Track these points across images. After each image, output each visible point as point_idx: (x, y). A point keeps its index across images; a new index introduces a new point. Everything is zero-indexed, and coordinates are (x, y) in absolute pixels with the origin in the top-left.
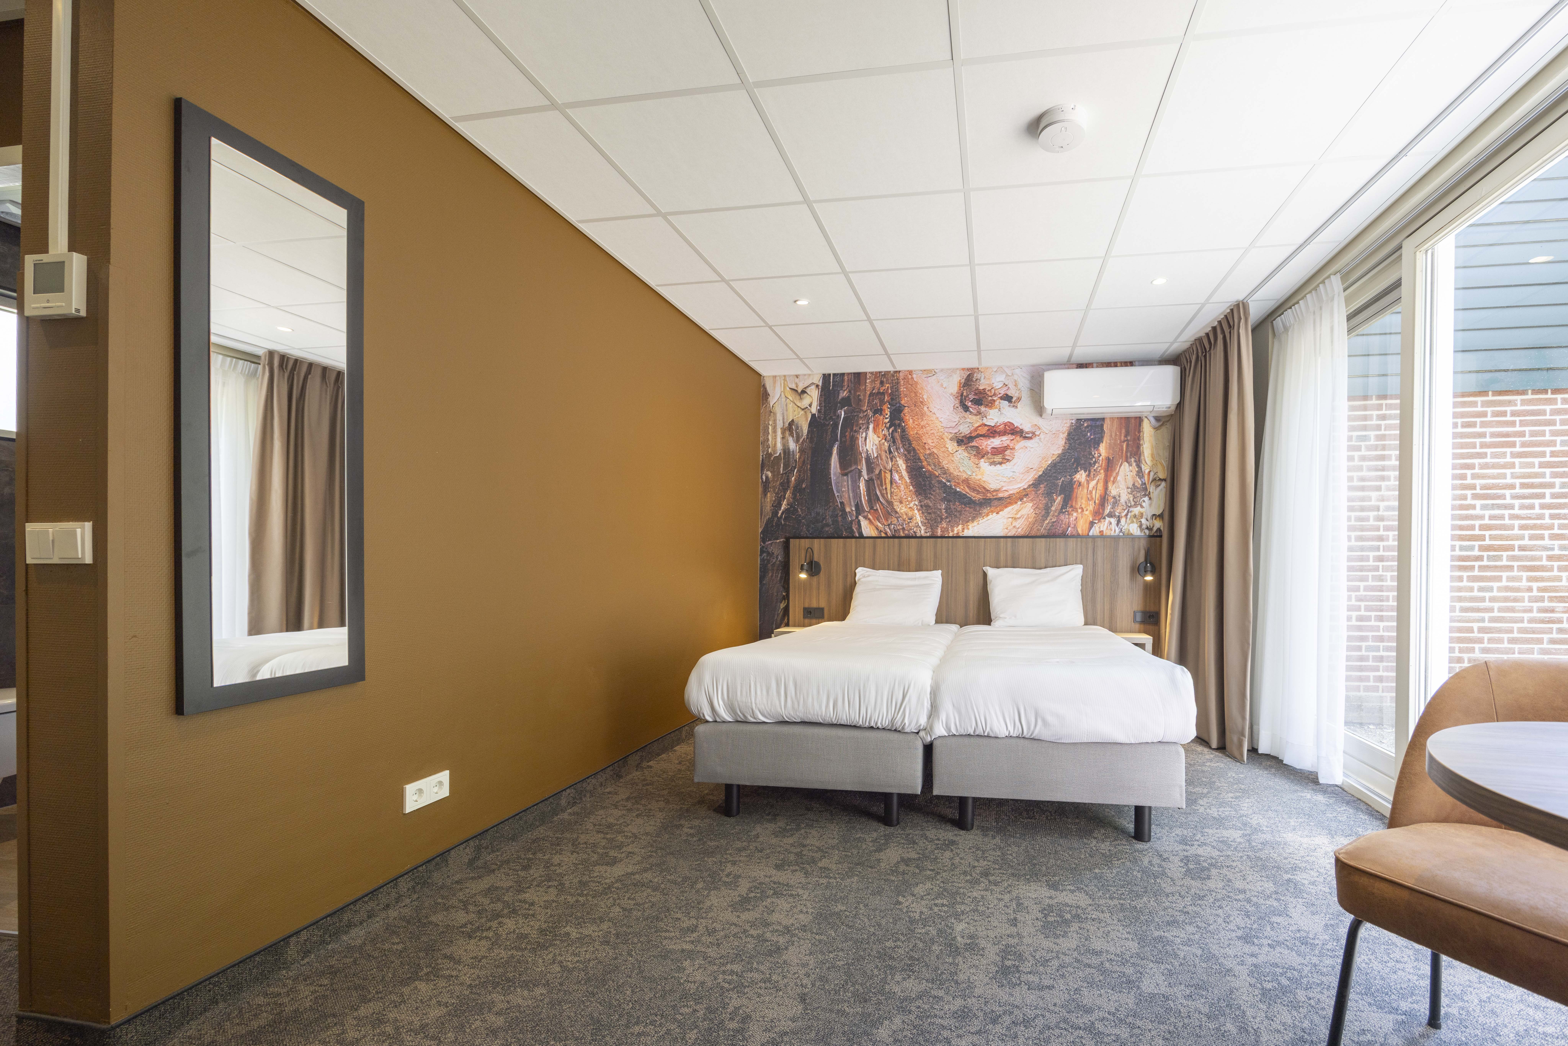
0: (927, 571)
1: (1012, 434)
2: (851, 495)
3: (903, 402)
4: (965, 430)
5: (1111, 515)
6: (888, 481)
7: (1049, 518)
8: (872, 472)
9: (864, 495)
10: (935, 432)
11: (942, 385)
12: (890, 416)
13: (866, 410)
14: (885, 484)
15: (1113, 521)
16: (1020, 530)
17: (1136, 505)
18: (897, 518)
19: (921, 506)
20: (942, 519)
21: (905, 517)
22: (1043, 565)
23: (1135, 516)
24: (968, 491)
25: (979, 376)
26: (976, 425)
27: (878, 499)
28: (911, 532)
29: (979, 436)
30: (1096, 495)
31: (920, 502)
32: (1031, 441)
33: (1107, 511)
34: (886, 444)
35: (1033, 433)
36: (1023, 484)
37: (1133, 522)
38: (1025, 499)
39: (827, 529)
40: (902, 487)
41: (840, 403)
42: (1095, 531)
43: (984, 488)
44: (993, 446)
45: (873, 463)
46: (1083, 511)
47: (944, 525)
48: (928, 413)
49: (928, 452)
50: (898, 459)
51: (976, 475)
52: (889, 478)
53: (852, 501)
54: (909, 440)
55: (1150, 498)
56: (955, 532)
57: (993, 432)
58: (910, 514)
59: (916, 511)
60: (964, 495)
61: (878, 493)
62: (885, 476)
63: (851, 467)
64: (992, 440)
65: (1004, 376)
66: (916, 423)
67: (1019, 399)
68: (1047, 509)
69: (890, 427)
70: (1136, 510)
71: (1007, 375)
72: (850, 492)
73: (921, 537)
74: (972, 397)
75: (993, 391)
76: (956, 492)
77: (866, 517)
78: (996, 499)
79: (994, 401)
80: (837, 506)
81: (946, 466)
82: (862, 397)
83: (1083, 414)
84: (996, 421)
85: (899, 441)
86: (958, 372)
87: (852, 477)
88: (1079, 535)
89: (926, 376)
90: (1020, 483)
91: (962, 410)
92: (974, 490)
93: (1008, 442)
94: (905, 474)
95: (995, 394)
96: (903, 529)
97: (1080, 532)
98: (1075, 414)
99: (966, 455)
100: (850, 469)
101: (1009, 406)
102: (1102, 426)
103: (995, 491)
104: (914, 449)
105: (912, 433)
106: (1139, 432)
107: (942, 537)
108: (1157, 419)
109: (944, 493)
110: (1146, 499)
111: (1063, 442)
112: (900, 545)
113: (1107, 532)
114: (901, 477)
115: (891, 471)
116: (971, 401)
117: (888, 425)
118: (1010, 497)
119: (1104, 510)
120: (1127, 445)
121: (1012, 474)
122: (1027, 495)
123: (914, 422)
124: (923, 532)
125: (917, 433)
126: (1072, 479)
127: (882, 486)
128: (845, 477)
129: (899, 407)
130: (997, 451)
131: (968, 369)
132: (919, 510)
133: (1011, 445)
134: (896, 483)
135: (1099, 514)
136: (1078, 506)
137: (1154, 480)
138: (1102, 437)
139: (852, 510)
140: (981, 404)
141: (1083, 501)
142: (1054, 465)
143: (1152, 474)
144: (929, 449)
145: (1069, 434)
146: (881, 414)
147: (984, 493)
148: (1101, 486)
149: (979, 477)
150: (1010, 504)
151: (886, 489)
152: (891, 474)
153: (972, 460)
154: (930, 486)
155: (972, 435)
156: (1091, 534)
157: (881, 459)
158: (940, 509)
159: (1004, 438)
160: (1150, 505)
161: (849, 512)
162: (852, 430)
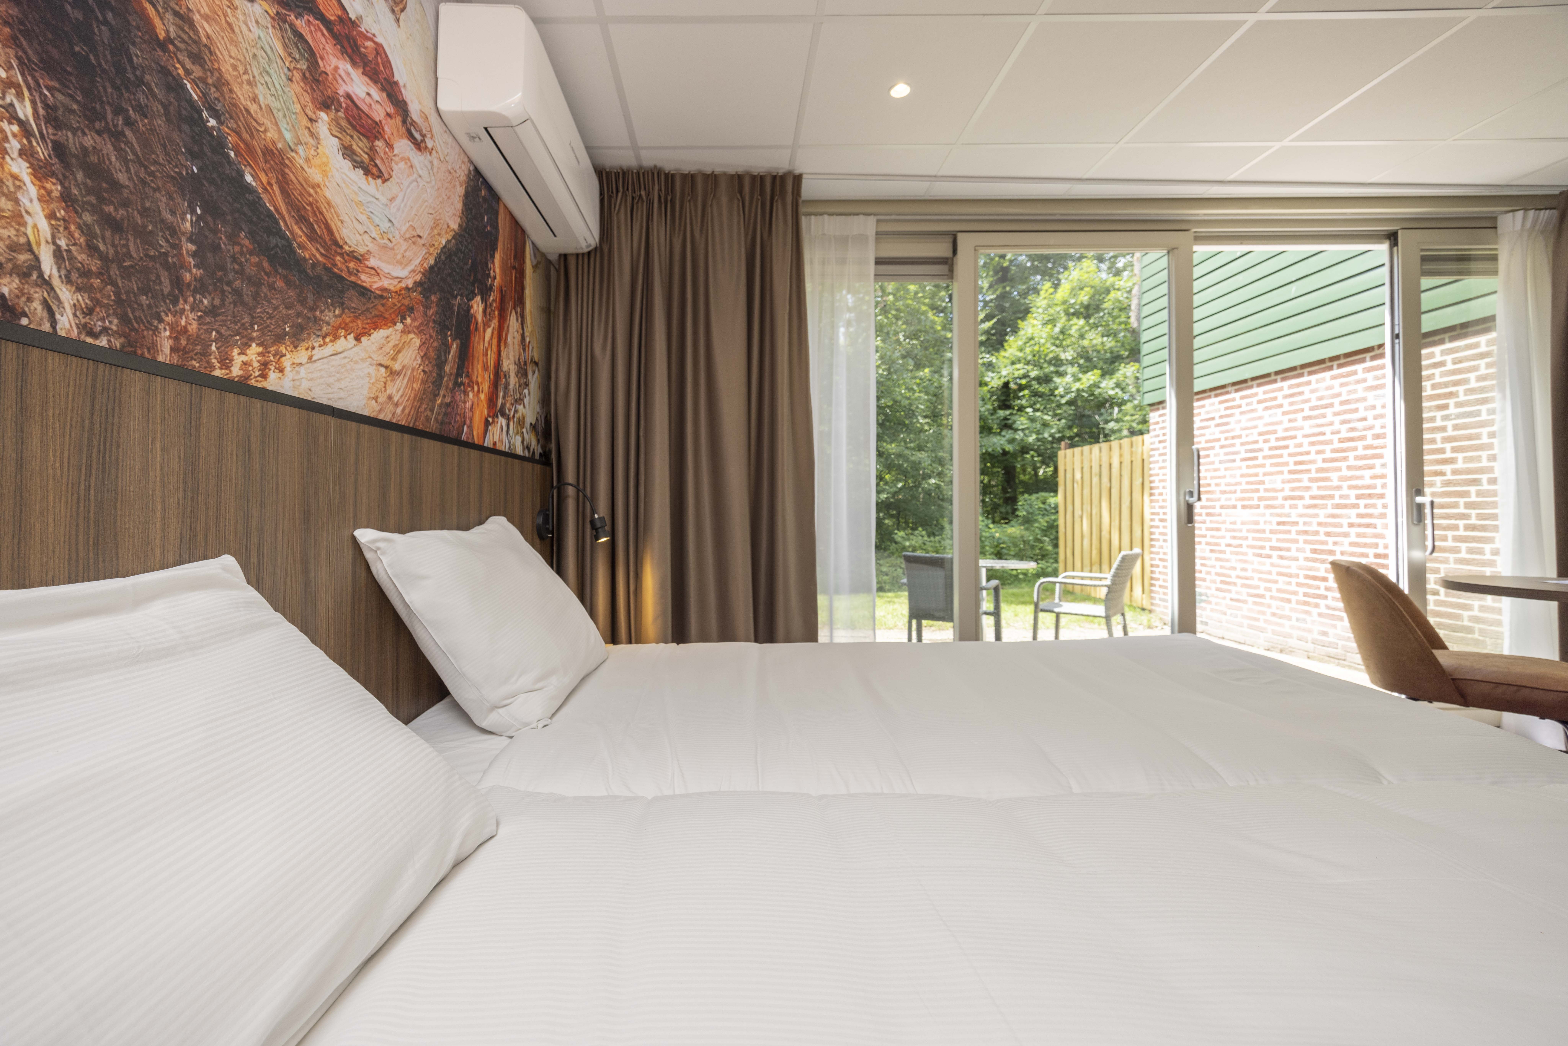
1: (389, 99)
5: (502, 411)
7: (441, 393)
15: (504, 422)
16: (399, 410)
23: (519, 421)
24: (283, 208)
30: (491, 361)
31: (50, 119)
32: (419, 157)
33: (499, 402)
35: (422, 137)
36: (406, 271)
37: (518, 432)
38: (408, 320)
42: (489, 439)
43: (329, 228)
44: (350, 90)
46: (478, 391)
51: (307, 161)
55: (529, 393)
56: (236, 366)
57: (350, 40)
59: (22, 169)
64: (349, 67)
68: (440, 366)
70: (520, 410)
90: (397, 262)
93: (380, 113)
97: (476, 439)
102: (497, 214)
103: (352, 256)
106: (523, 261)
110: (527, 391)
111: (461, 208)
113: (500, 447)
119: (497, 398)
120: (515, 278)
121: (387, 224)
122: (411, 311)
126: (469, 308)
130: (356, 117)
133: (386, 130)
135: (492, 407)
136: (474, 378)
137: (531, 360)
138: (497, 239)
141: (479, 369)
142: (448, 254)
143: (531, 348)
145: (467, 194)
148: (495, 343)
149: (313, 174)
150: (383, 320)
156: (486, 443)
158: (171, 230)
159: (374, 92)
160: (529, 405)
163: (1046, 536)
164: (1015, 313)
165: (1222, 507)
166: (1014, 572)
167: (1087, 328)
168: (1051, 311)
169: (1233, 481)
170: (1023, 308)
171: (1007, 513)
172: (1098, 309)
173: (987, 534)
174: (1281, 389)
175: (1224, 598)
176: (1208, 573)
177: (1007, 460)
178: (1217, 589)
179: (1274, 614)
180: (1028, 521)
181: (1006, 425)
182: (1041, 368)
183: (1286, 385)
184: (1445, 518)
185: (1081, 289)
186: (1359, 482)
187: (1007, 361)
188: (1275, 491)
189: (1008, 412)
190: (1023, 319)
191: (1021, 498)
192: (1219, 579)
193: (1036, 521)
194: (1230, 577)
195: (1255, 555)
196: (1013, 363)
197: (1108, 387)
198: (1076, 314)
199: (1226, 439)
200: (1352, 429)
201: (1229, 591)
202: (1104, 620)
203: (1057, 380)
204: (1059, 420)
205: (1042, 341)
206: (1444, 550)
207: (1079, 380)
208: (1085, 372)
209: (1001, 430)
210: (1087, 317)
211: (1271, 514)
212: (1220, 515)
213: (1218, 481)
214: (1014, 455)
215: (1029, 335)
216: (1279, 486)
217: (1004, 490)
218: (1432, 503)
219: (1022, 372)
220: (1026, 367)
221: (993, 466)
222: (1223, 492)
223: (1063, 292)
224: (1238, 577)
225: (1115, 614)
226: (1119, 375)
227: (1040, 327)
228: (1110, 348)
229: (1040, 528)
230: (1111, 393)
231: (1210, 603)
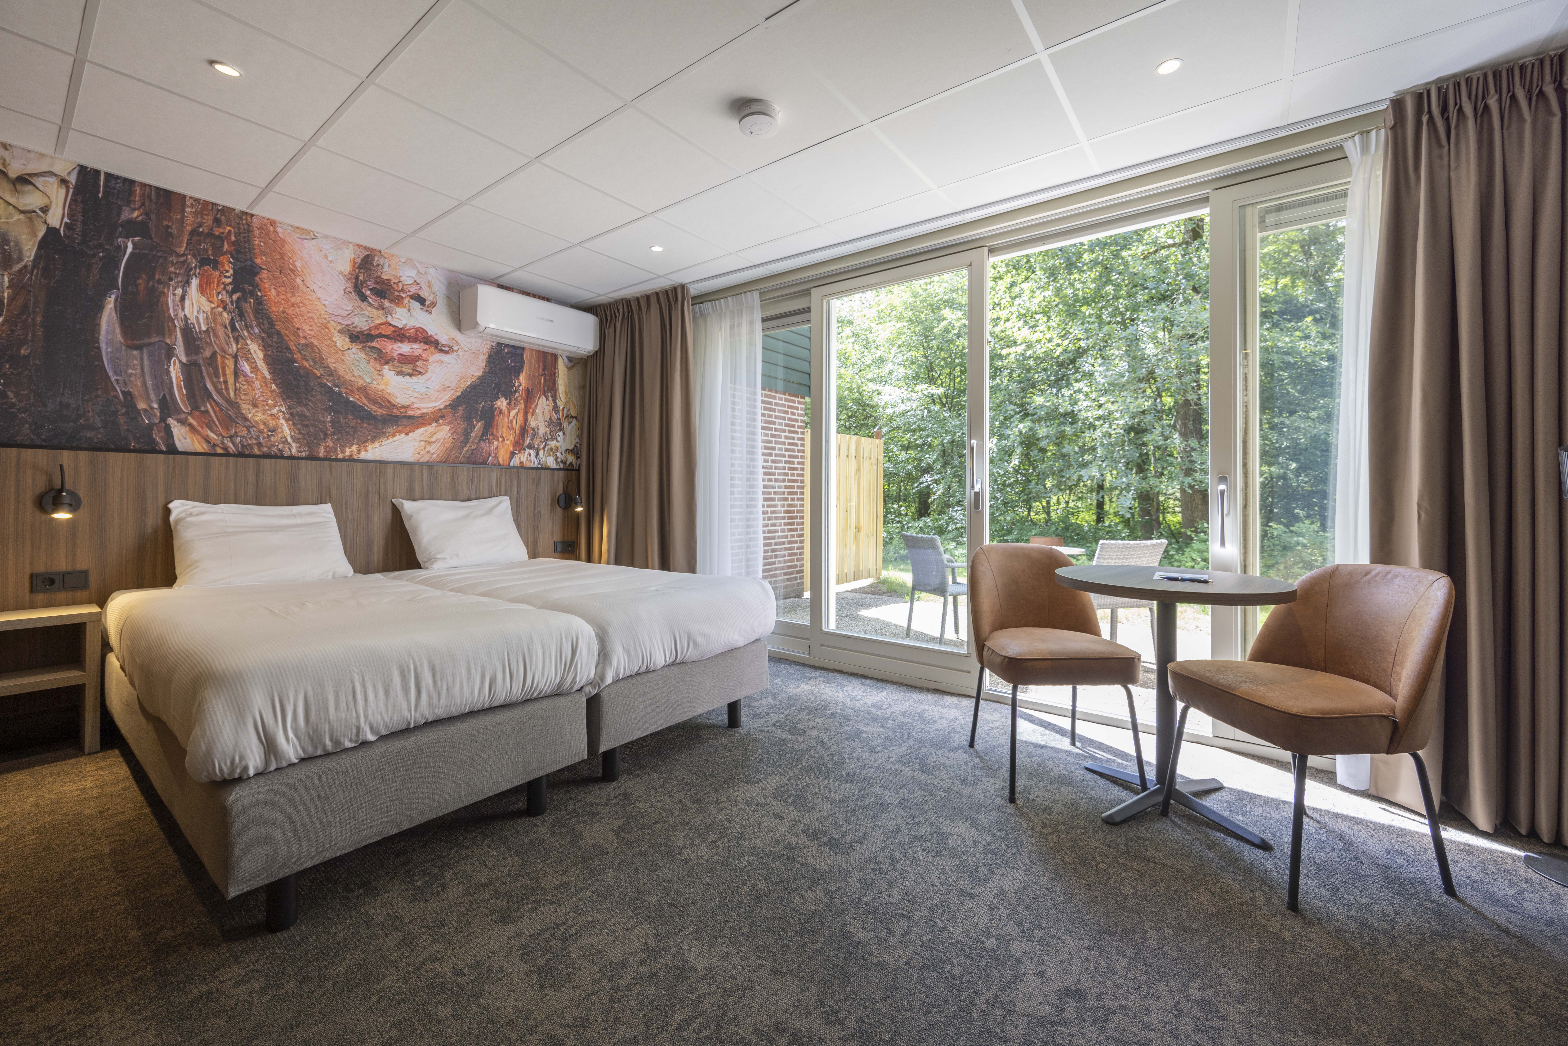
0: (313, 504)
1: (425, 343)
2: (149, 383)
3: (258, 261)
4: (362, 323)
5: (530, 447)
6: (230, 371)
7: (468, 445)
8: (197, 353)
9: (179, 386)
10: (315, 317)
11: (326, 257)
12: (234, 275)
13: (183, 255)
14: (224, 375)
15: (532, 452)
16: (434, 456)
17: (552, 439)
18: (248, 428)
19: (292, 414)
20: (326, 435)
21: (262, 427)
22: (466, 497)
23: (551, 449)
24: (366, 403)
25: (381, 261)
26: (379, 322)
27: (210, 396)
28: (274, 449)
29: (381, 336)
30: (517, 425)
31: (290, 408)
32: (448, 356)
33: (527, 442)
34: (225, 315)
35: (451, 347)
36: (439, 403)
37: (549, 455)
38: (441, 421)
39: (88, 435)
40: (257, 384)
41: (122, 226)
42: (515, 462)
43: (389, 402)
44: (400, 352)
45: (201, 339)
46: (504, 440)
47: (330, 443)
48: (302, 287)
49: (303, 341)
50: (249, 342)
51: (378, 384)
52: (232, 366)
53: (151, 392)
54: (269, 318)
55: (564, 434)
56: (347, 454)
57: (400, 335)
58: (272, 423)
59: (283, 421)
60: (360, 406)
61: (209, 386)
62: (223, 363)
63: (150, 337)
64: (399, 344)
65: (415, 272)
66: (282, 297)
67: (433, 304)
68: (466, 434)
69: (234, 291)
70: (553, 444)
71: (419, 272)
72: (148, 377)
73: (292, 457)
74: (371, 284)
75: (400, 285)
76: (347, 401)
77: (183, 422)
78: (405, 417)
79: (402, 298)
80: (116, 397)
81: (332, 366)
82: (174, 231)
83: (504, 338)
84: (404, 322)
85: (250, 316)
86: (351, 247)
87: (151, 355)
88: (500, 465)
89: (299, 236)
90: (435, 401)
91: (357, 298)
92: (375, 402)
93: (420, 351)
94: (261, 364)
95: (402, 290)
96: (260, 445)
97: (501, 462)
98: (496, 336)
99: (363, 356)
100: (146, 341)
101: (422, 309)
102: (522, 355)
103: (403, 407)
104: (279, 333)
105: (275, 310)
106: (555, 368)
107: (326, 459)
108: (570, 359)
109: (330, 401)
110: (561, 433)
111: (484, 364)
112: (258, 468)
113: (527, 464)
114: (255, 369)
115: (235, 357)
116: (370, 290)
117: (230, 288)
118: (422, 416)
119: (524, 441)
120: (545, 379)
121: (425, 390)
122: (444, 416)
123: (278, 295)
124: (294, 451)
125: (283, 312)
126: (493, 406)
127: (218, 377)
128: (135, 352)
129: (251, 266)
130: (405, 359)
131: (366, 248)
132: (287, 420)
133: (424, 356)
134: (245, 375)
135: (519, 445)
136: (499, 435)
137: (567, 416)
138: (522, 367)
139: (152, 408)
140: (385, 298)
141: (504, 430)
142: (473, 387)
143: (565, 410)
144: (305, 338)
145: (490, 357)
146: (215, 268)
147: (387, 407)
148: (521, 416)
149: (381, 387)
150: (423, 424)
151: (226, 382)
152: (236, 362)
153: (372, 364)
154: (307, 389)
155: (373, 332)
156: (511, 464)
157: (216, 336)
158: (324, 422)
159: (415, 346)
160: (564, 440)
161: (145, 410)
162: (151, 277)
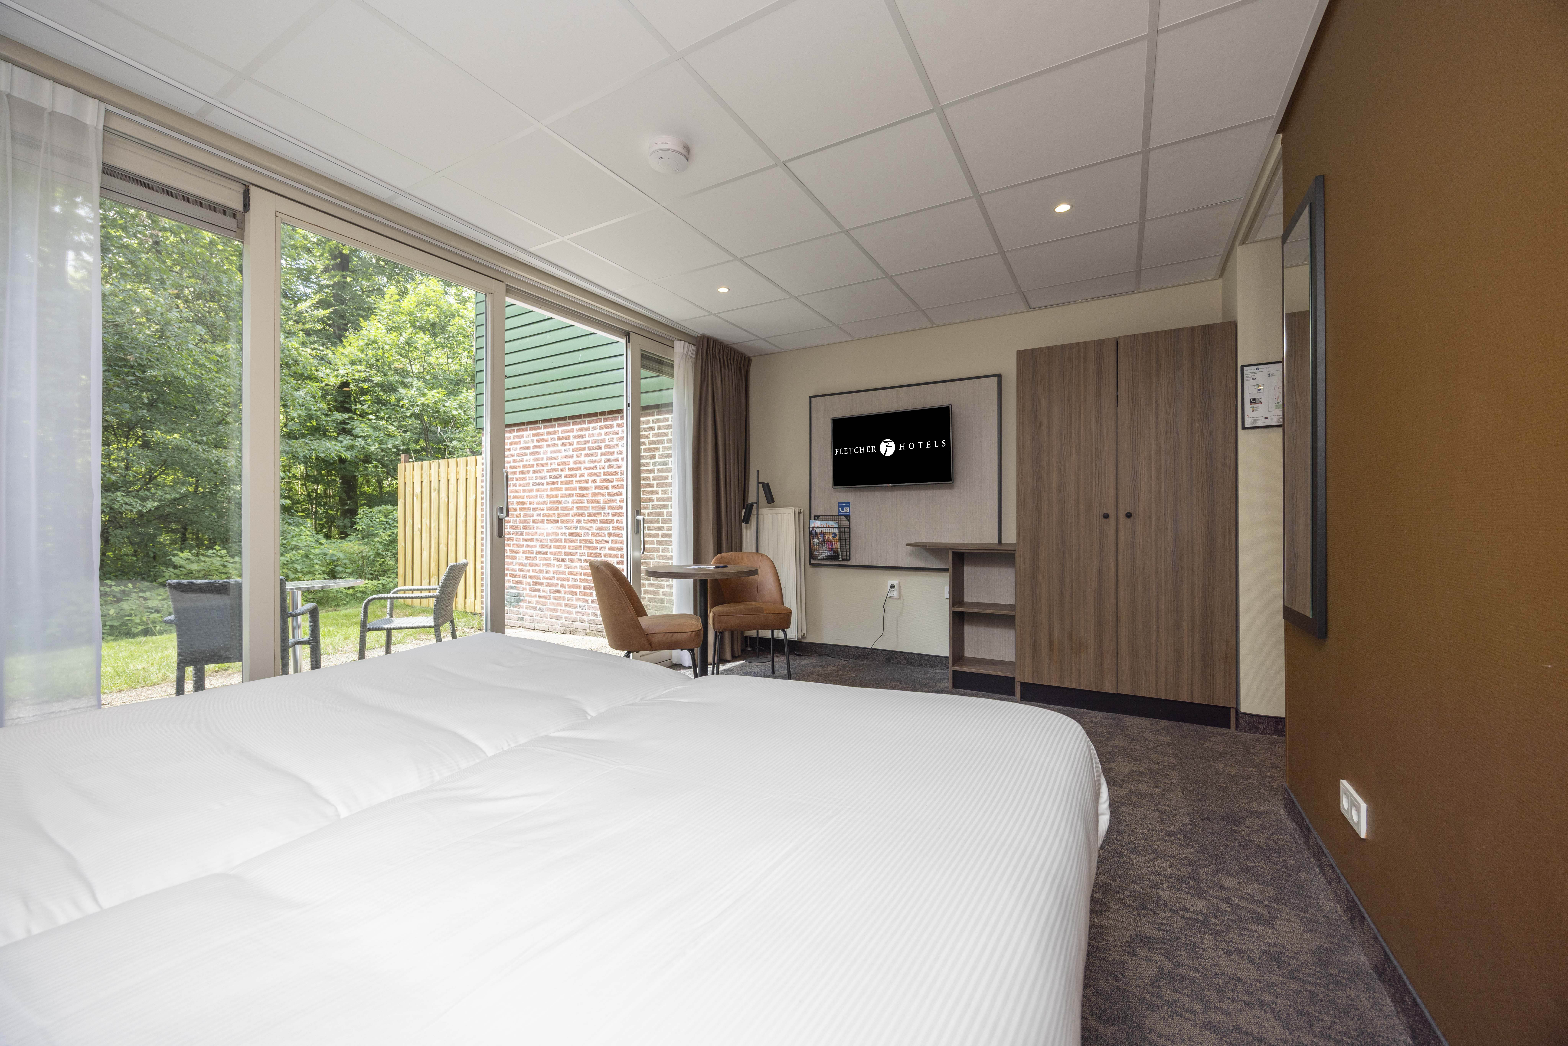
163: (387, 550)
164: (358, 309)
165: (534, 521)
166: (351, 591)
167: (433, 346)
168: (397, 318)
169: (541, 500)
170: (366, 306)
171: (345, 527)
172: (443, 329)
173: (317, 551)
174: (572, 431)
175: (535, 596)
176: (524, 576)
177: (345, 468)
178: (530, 590)
179: (566, 605)
180: (367, 536)
181: (344, 430)
182: (385, 375)
183: (574, 428)
184: (653, 530)
185: (429, 306)
186: (614, 505)
187: (346, 361)
188: (569, 509)
189: (346, 416)
190: (366, 318)
191: (360, 510)
192: (531, 581)
193: (377, 535)
194: (539, 578)
195: (555, 559)
196: (353, 363)
197: (451, 406)
198: (422, 328)
199: (537, 466)
200: (611, 467)
201: (539, 590)
202: (433, 630)
203: (403, 391)
204: (405, 432)
205: (387, 347)
206: (650, 550)
207: (424, 395)
208: (432, 389)
209: (339, 434)
210: (434, 335)
211: (565, 527)
212: (533, 528)
213: (532, 500)
214: (355, 463)
215: (372, 338)
216: (570, 505)
217: (342, 502)
218: (644, 519)
219: (363, 375)
220: (368, 370)
221: (329, 474)
222: (535, 509)
223: (408, 303)
224: (544, 578)
225: (444, 623)
226: (461, 397)
227: (384, 331)
228: (456, 370)
229: (381, 543)
230: (455, 412)
231: (525, 601)
